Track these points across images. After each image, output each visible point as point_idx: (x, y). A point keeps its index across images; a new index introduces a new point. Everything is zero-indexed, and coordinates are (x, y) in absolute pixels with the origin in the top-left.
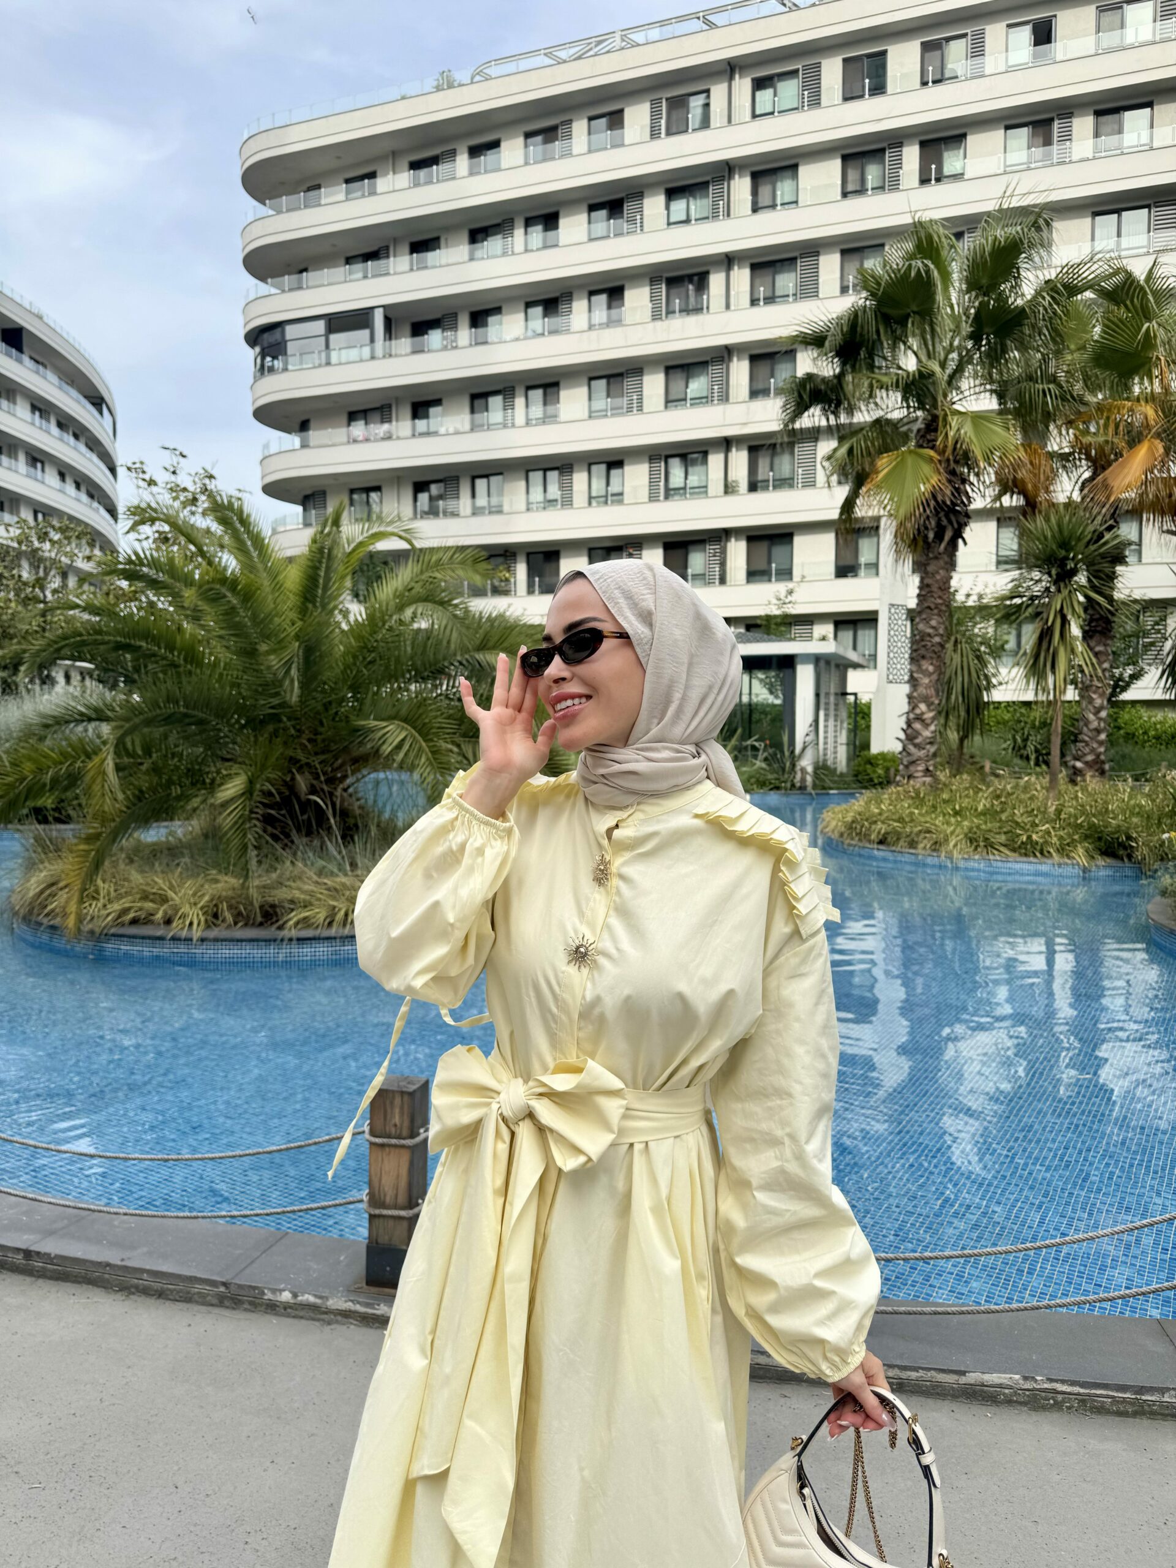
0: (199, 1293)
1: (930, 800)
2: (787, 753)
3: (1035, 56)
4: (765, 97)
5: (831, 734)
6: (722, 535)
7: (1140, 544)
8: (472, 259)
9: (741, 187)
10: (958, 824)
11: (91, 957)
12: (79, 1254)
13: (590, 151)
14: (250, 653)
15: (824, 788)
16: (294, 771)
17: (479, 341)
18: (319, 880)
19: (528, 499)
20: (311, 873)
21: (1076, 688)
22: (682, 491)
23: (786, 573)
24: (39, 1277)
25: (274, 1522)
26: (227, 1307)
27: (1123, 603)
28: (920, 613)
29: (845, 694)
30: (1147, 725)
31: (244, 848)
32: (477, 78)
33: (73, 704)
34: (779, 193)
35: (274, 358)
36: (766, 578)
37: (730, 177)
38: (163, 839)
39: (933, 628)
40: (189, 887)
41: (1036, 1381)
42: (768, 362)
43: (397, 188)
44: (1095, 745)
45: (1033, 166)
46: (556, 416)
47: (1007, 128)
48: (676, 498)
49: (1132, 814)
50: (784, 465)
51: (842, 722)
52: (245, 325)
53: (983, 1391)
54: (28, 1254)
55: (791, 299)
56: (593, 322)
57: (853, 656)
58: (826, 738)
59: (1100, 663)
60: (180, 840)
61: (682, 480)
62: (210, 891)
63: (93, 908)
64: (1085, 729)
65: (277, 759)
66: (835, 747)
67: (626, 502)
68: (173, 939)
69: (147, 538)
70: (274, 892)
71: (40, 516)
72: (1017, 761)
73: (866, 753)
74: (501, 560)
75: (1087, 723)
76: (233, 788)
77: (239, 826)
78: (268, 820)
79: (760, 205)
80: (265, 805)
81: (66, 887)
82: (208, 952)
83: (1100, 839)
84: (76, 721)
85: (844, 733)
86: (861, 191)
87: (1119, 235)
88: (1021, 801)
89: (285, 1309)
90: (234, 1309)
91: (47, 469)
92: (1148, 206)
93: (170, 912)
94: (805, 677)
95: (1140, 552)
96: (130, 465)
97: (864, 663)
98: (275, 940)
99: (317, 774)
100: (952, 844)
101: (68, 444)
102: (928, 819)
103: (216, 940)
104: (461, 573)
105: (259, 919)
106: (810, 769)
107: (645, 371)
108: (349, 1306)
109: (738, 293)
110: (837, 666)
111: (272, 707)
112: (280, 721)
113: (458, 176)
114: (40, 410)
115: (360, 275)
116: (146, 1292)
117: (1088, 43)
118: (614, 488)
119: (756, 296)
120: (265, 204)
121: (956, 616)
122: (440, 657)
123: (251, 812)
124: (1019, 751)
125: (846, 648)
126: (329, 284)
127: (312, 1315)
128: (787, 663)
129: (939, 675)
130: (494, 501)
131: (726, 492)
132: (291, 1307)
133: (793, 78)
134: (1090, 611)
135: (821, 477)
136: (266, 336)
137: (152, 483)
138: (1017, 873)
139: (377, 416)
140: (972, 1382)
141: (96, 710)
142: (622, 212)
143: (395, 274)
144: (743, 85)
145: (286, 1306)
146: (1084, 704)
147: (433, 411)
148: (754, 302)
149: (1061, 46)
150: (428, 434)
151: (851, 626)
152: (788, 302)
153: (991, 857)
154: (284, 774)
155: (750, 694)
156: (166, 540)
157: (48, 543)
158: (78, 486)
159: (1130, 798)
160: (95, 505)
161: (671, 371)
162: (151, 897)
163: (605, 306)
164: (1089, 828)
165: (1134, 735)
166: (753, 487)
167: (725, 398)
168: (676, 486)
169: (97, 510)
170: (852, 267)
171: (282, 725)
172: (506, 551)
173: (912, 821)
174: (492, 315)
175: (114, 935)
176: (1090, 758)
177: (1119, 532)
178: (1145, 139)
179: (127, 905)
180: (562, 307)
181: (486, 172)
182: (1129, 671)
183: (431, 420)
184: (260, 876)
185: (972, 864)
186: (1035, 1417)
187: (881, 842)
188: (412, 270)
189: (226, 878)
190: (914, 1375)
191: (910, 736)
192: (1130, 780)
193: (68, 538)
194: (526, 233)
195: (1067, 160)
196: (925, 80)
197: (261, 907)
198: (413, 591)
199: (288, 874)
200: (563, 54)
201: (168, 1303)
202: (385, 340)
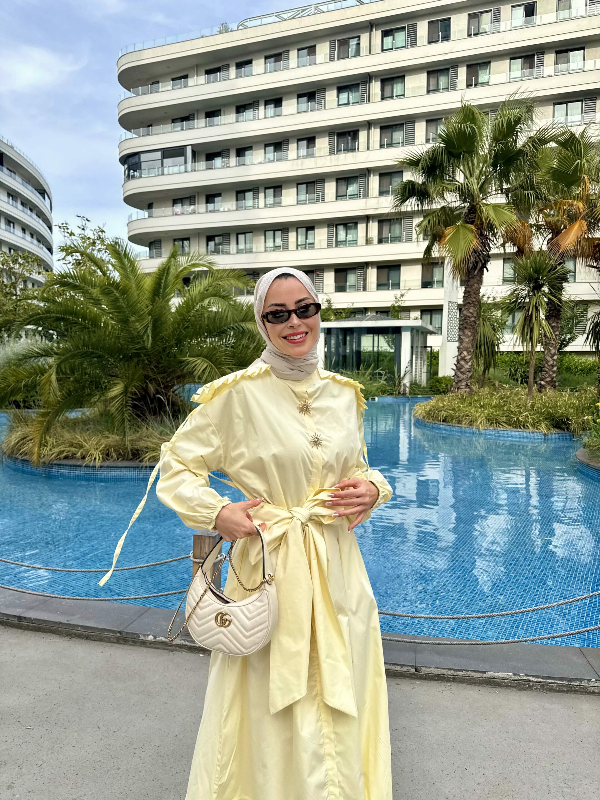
0: (107, 637)
1: (468, 400)
2: (396, 377)
3: (526, 22)
4: (388, 40)
5: (419, 367)
6: (365, 265)
7: (575, 272)
8: (237, 121)
9: (376, 87)
10: (482, 412)
11: (43, 475)
12: (46, 618)
13: (298, 67)
14: (125, 321)
15: (415, 394)
16: (147, 381)
17: (241, 164)
18: (161, 437)
19: (265, 245)
20: (156, 434)
21: (542, 345)
22: (344, 243)
23: (397, 285)
24: (25, 630)
25: (148, 744)
26: (121, 644)
27: (566, 302)
28: (464, 305)
29: (426, 347)
30: (577, 364)
31: (123, 420)
32: (241, 27)
33: (32, 347)
34: (395, 90)
35: (135, 171)
36: (386, 287)
37: (370, 81)
38: (80, 417)
39: (471, 313)
40: (94, 440)
41: (520, 676)
42: (389, 177)
43: (199, 83)
44: (552, 373)
45: (524, 79)
46: (280, 203)
47: (511, 59)
48: (341, 246)
49: (569, 407)
50: (396, 230)
51: (424, 361)
52: (120, 153)
53: (494, 681)
54: (20, 618)
55: (400, 145)
56: (299, 155)
57: (430, 328)
58: (416, 369)
59: (554, 332)
60: (88, 418)
61: (345, 237)
62: (104, 443)
63: (45, 451)
64: (546, 365)
65: (139, 376)
66: (421, 374)
67: (315, 248)
68: (86, 466)
69: (70, 263)
70: (137, 443)
71: (12, 251)
72: (512, 381)
73: (436, 377)
74: (252, 276)
75: (547, 362)
76: (116, 390)
77: (120, 410)
78: (135, 407)
79: (385, 96)
80: (134, 399)
81: (31, 440)
82: (104, 473)
83: (553, 420)
84: (35, 356)
85: (425, 367)
86: (437, 90)
87: (567, 115)
88: (514, 400)
89: (150, 644)
90: (124, 644)
91: (16, 226)
92: (582, 101)
93: (84, 453)
94: (406, 338)
95: (575, 276)
96: (60, 225)
97: (436, 332)
98: (138, 467)
99: (160, 384)
100: (479, 422)
101: (27, 214)
102: (467, 409)
103: (108, 467)
104: (232, 282)
105: (131, 457)
106: (408, 385)
107: (326, 181)
108: (183, 642)
109: (373, 141)
110: (422, 333)
111: (136, 350)
112: (140, 356)
113: (230, 78)
114: (12, 196)
115: (179, 128)
116: (80, 636)
117: (552, 17)
118: (310, 241)
119: (383, 143)
120: (130, 91)
121: (483, 308)
122: (223, 325)
123: (127, 402)
124: (513, 376)
125: (426, 324)
126: (163, 133)
127: (164, 647)
128: (397, 331)
129: (474, 337)
130: (248, 246)
131: (367, 244)
132: (153, 643)
133: (402, 31)
134: (550, 306)
135: (414, 236)
136: (130, 159)
137: (72, 234)
138: (511, 437)
139: (187, 202)
140: (489, 677)
141: (44, 351)
142: (315, 98)
143: (197, 128)
144: (377, 34)
145: (151, 643)
146: (546, 352)
147: (216, 199)
148: (382, 146)
149: (539, 18)
150: (214, 211)
151: (429, 313)
152: (399, 146)
153: (499, 429)
154: (142, 384)
155: (378, 347)
156: (80, 263)
157: (17, 265)
158: (32, 236)
159: (568, 399)
160: (41, 246)
161: (339, 181)
162: (74, 445)
163: (305, 147)
164: (548, 414)
165: (571, 369)
166: (380, 241)
167: (366, 195)
168: (342, 240)
169: (42, 249)
170: (432, 128)
171: (141, 359)
172: (254, 272)
173: (459, 410)
174: (247, 151)
175: (55, 464)
176: (548, 379)
177: (564, 266)
178: (580, 66)
179: (62, 449)
180: (284, 147)
181: (245, 76)
182: (569, 336)
183: (216, 204)
184: (130, 435)
185: (489, 432)
186: (519, 693)
187: (443, 421)
188: (206, 126)
189: (113, 436)
190: (460, 673)
191: (459, 367)
192: (569, 391)
193: (28, 262)
194: (265, 109)
195: (541, 76)
196: (470, 33)
197: (131, 450)
198: (209, 291)
199: (144, 434)
200: (285, 16)
201: (91, 641)
202: (192, 162)
